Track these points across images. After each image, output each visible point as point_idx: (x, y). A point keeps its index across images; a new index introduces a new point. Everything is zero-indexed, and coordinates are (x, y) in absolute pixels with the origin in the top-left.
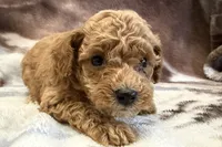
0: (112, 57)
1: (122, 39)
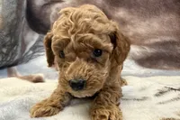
1: (72, 37)
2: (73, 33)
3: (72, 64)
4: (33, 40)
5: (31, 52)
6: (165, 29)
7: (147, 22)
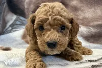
0: (46, 26)
1: (50, 17)
2: (50, 15)
3: (49, 33)
4: (12, 19)
5: (10, 28)
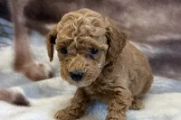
6: (173, 23)
7: (151, 12)
